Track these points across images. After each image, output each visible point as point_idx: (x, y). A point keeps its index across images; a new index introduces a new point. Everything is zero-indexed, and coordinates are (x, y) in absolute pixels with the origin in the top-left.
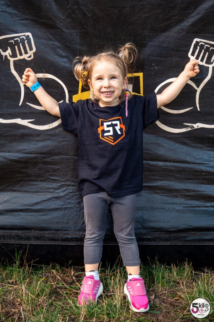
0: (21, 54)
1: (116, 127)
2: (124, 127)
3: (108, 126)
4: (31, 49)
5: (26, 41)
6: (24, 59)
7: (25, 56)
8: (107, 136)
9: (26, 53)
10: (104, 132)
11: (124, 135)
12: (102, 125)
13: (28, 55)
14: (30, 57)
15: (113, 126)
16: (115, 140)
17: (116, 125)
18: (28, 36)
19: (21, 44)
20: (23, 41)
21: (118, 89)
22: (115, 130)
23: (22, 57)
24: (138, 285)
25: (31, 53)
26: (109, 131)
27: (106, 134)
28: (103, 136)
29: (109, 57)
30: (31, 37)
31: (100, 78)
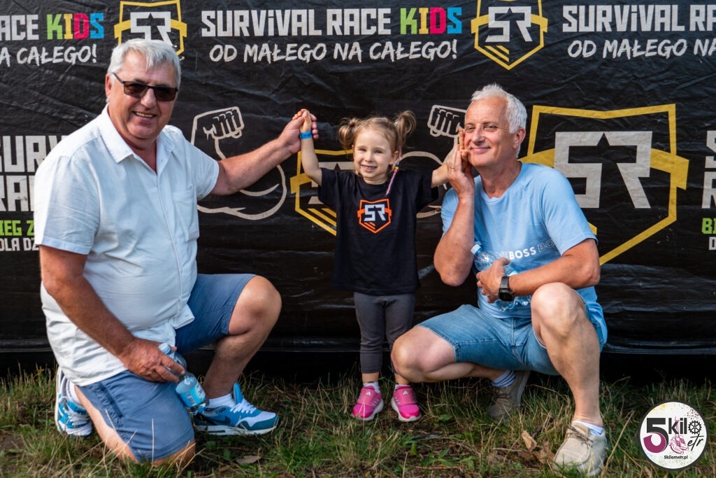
0: (227, 132)
1: (379, 212)
2: (390, 212)
3: (370, 210)
4: (239, 125)
5: (233, 117)
6: (231, 137)
7: (232, 134)
8: (368, 222)
9: (233, 130)
10: (364, 216)
11: (390, 222)
12: (363, 207)
13: (236, 133)
14: (238, 134)
15: (376, 210)
16: (377, 228)
17: (380, 209)
18: (235, 111)
19: (227, 120)
20: (229, 117)
21: (381, 165)
22: (377, 216)
23: (228, 136)
24: (405, 393)
25: (238, 130)
26: (370, 216)
27: (366, 219)
28: (363, 222)
29: (378, 126)
30: (239, 112)
31: (363, 149)
